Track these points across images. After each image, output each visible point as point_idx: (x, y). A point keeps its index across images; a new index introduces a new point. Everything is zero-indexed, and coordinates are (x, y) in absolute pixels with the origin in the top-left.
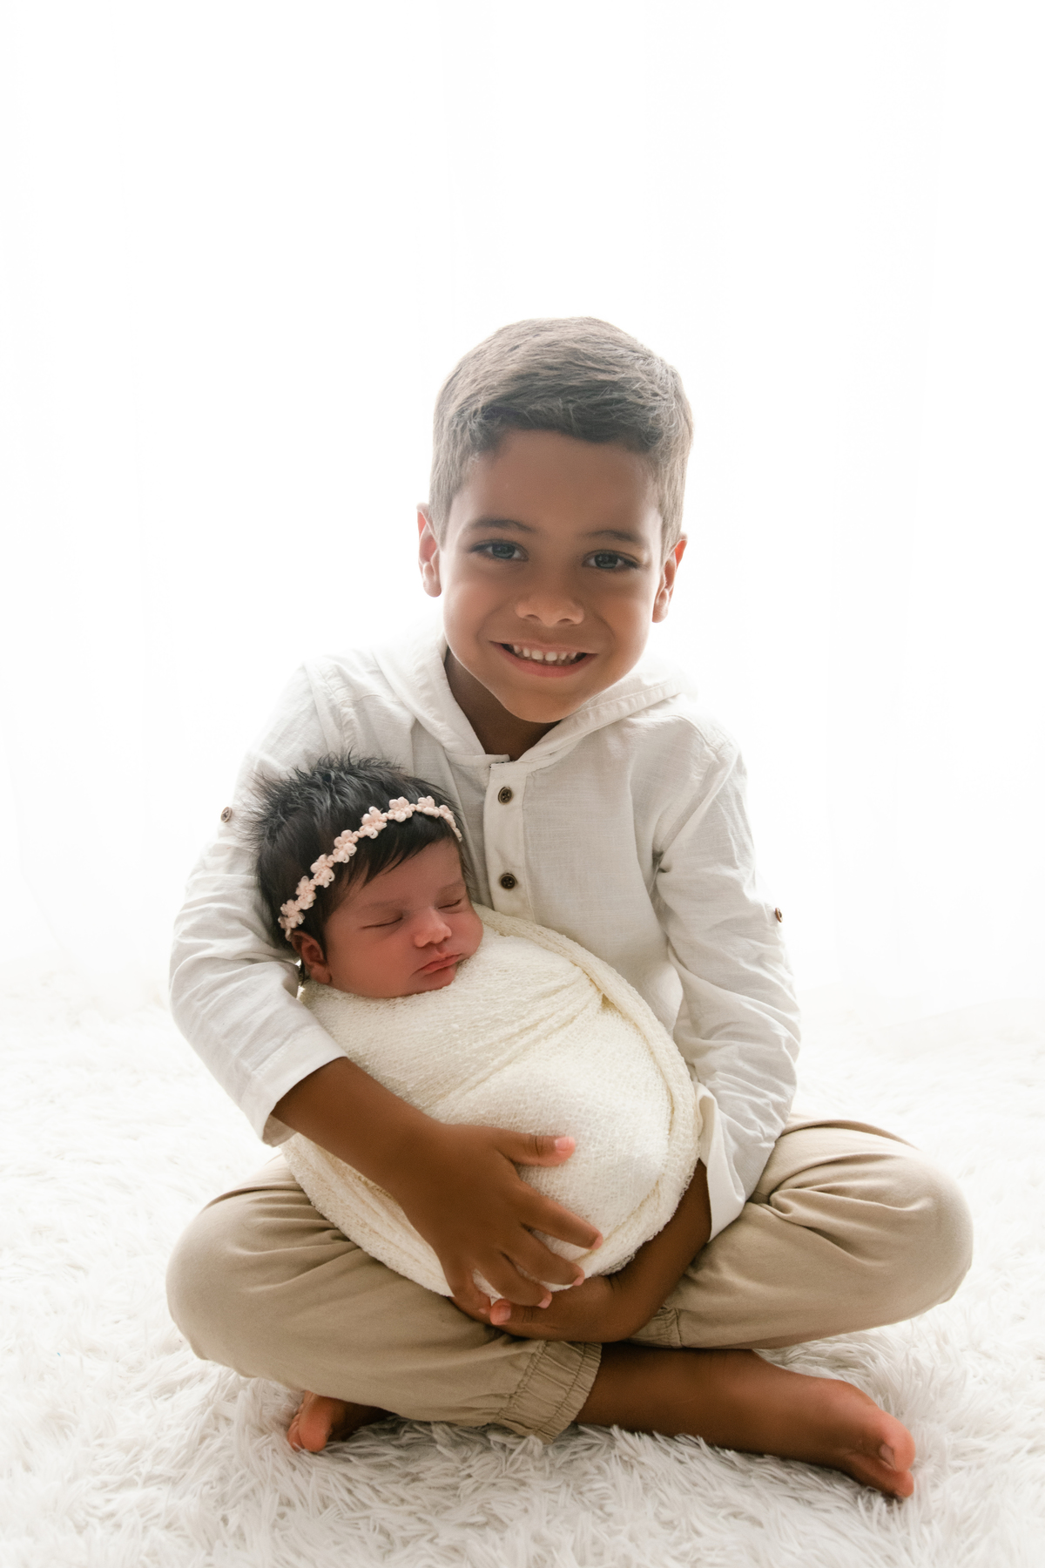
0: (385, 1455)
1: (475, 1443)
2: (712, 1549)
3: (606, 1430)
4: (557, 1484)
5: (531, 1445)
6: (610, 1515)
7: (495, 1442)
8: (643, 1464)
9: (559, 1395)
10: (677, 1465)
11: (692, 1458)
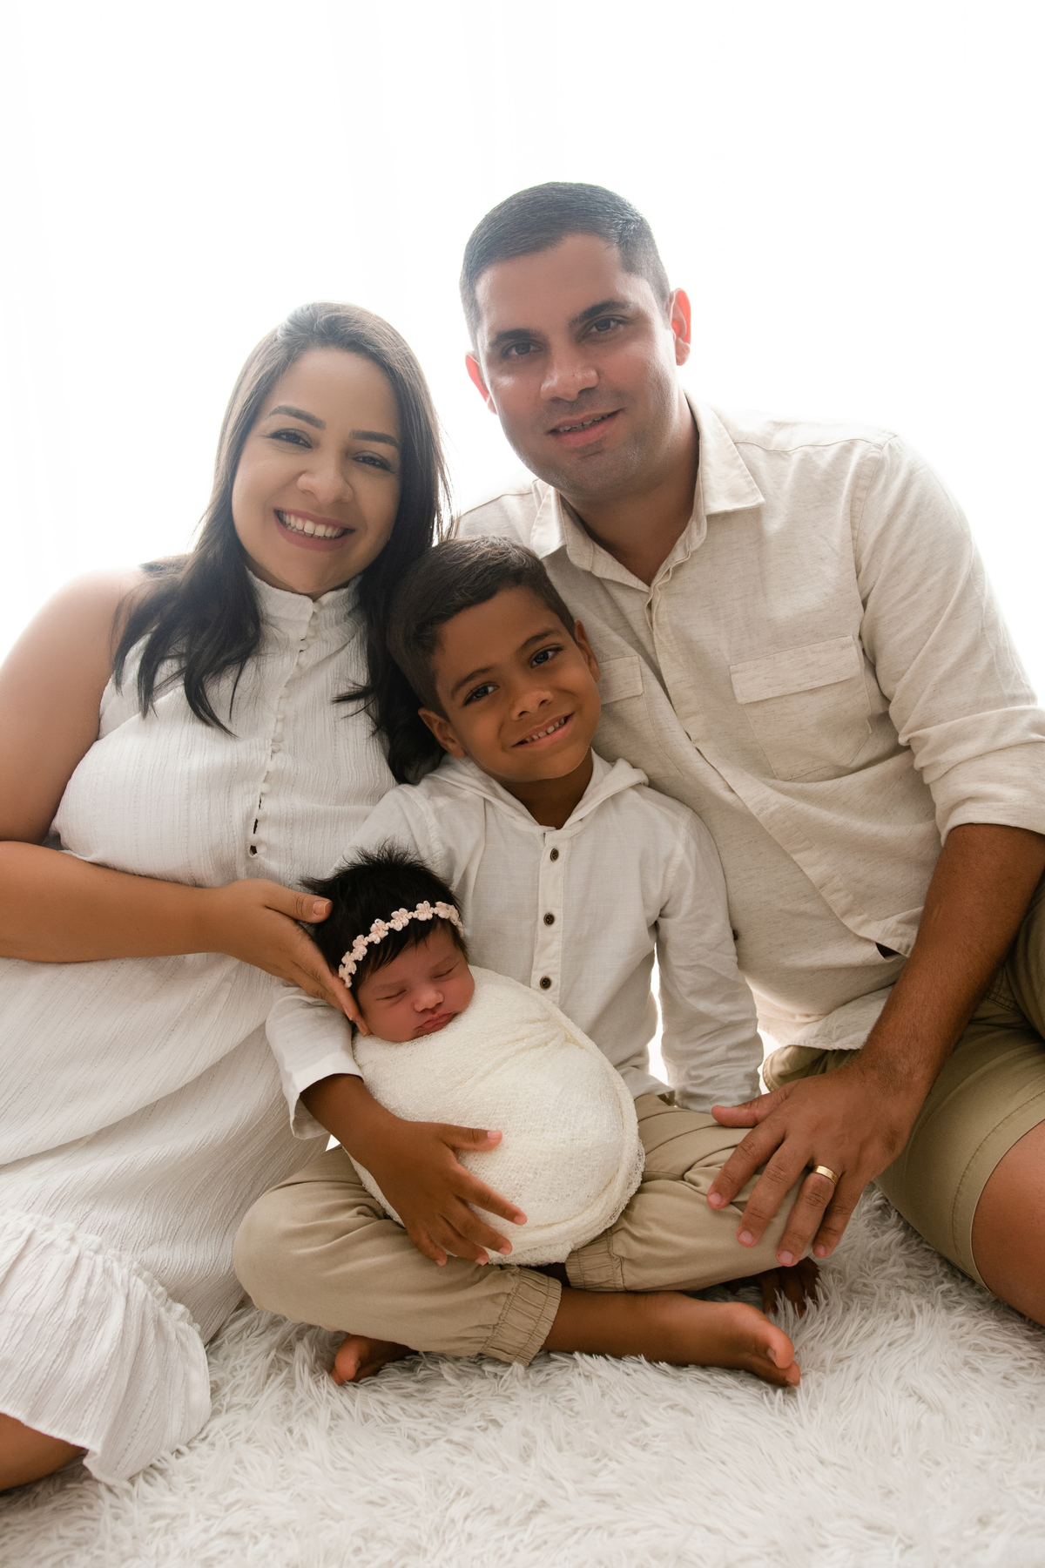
0: (407, 1388)
1: (474, 1374)
2: (657, 1436)
3: (569, 1355)
4: (538, 1394)
5: (515, 1369)
6: (578, 1413)
7: (489, 1372)
8: (600, 1377)
9: (530, 1324)
10: (626, 1377)
11: (635, 1371)
